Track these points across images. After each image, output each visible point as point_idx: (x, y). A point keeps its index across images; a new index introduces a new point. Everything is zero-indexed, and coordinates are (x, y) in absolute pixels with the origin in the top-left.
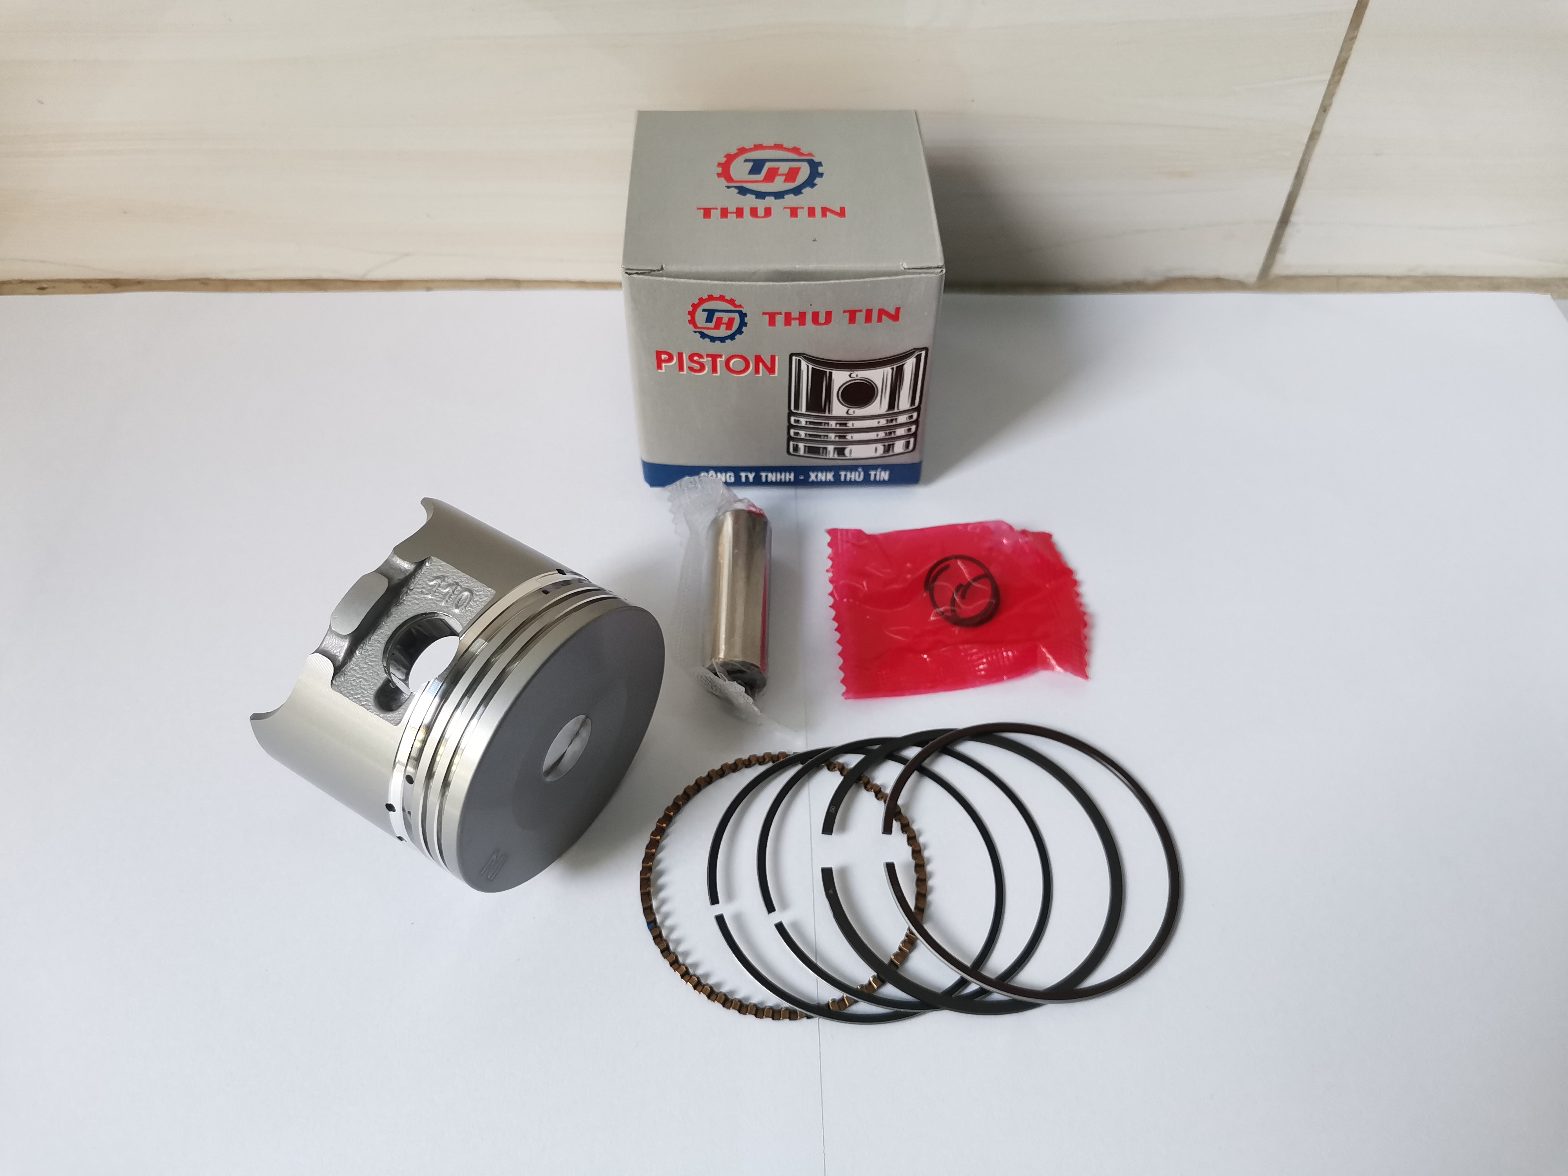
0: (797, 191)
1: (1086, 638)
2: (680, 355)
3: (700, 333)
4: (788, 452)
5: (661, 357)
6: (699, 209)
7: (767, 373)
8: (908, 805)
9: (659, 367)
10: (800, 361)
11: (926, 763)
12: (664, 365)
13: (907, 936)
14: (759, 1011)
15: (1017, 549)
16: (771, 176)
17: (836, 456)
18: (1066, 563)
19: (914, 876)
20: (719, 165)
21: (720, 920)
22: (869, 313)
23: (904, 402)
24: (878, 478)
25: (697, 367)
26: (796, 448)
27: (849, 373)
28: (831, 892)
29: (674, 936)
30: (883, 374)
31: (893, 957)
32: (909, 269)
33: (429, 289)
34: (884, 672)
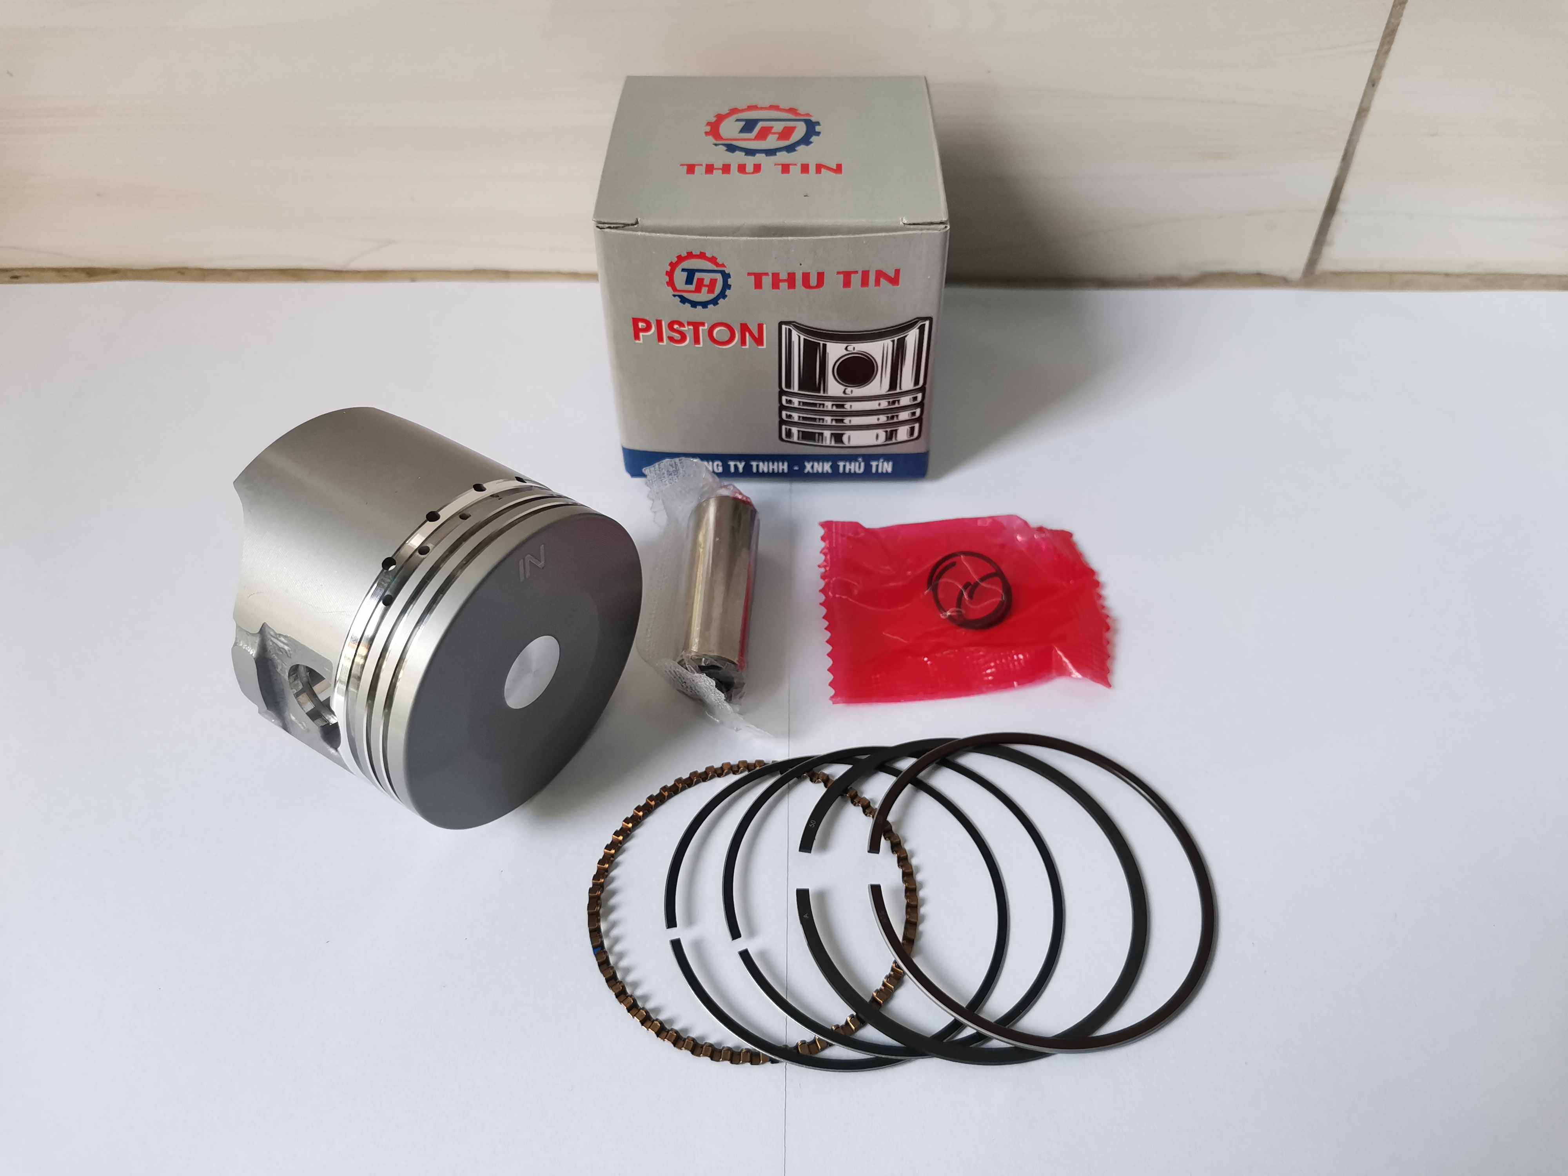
0: (791, 149)
1: (1108, 642)
2: (659, 323)
3: (680, 296)
4: (781, 438)
5: (638, 325)
6: (682, 165)
7: (754, 344)
8: (900, 821)
9: (637, 337)
10: (790, 331)
11: (921, 775)
12: (641, 334)
13: (893, 970)
14: (715, 1053)
15: (1032, 546)
16: (764, 134)
17: (833, 444)
18: (1087, 563)
19: (904, 901)
20: (709, 124)
21: (676, 945)
22: (865, 275)
23: (907, 382)
24: (880, 471)
25: (677, 336)
26: (789, 434)
27: (845, 345)
28: (806, 916)
29: (623, 964)
30: (882, 346)
31: (875, 994)
32: (910, 224)
33: (413, 280)
34: (878, 676)
